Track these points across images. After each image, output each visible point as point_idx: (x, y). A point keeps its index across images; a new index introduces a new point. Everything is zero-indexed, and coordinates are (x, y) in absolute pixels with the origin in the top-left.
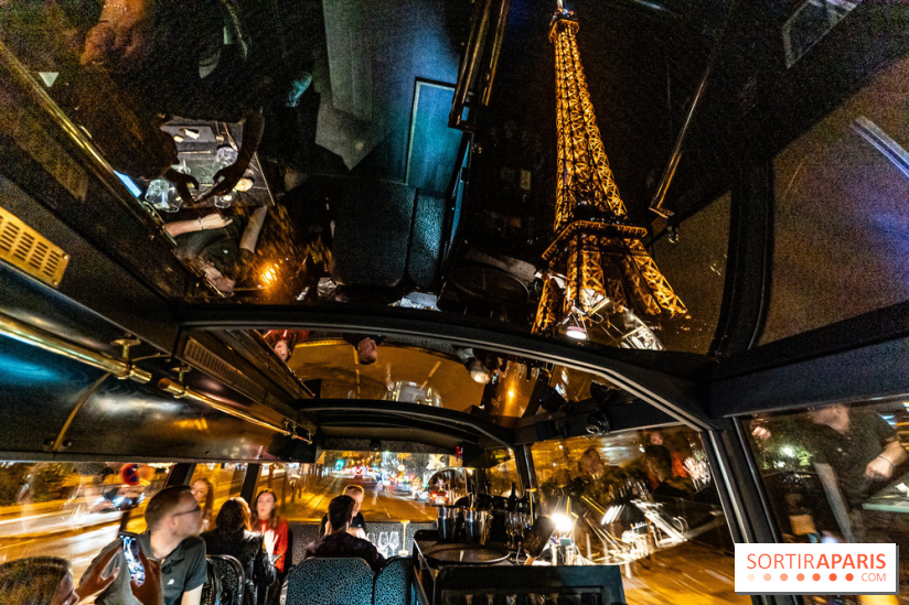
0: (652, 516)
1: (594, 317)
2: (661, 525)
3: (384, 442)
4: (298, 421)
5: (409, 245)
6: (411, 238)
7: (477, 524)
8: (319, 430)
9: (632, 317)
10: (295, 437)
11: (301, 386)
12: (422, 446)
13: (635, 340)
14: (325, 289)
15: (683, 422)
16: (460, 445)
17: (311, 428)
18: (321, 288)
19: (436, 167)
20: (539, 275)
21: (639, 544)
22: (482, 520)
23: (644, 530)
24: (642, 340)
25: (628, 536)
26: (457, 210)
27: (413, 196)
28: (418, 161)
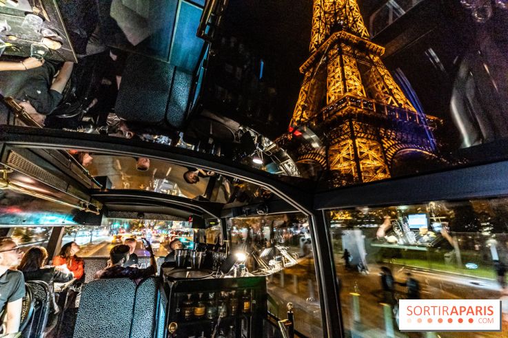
0: (284, 253)
1: (268, 152)
2: (287, 257)
3: (146, 214)
4: (90, 201)
5: (169, 101)
6: (170, 97)
7: (197, 259)
8: (104, 207)
9: (286, 154)
10: (88, 211)
11: (92, 180)
12: (169, 217)
13: (286, 165)
14: (112, 121)
15: (300, 211)
16: (192, 216)
17: (99, 206)
18: (110, 120)
19: (188, 55)
20: (241, 128)
21: (276, 266)
22: (200, 256)
23: (279, 259)
24: (289, 165)
25: (272, 262)
26: (199, 84)
27: (172, 71)
28: (177, 49)
